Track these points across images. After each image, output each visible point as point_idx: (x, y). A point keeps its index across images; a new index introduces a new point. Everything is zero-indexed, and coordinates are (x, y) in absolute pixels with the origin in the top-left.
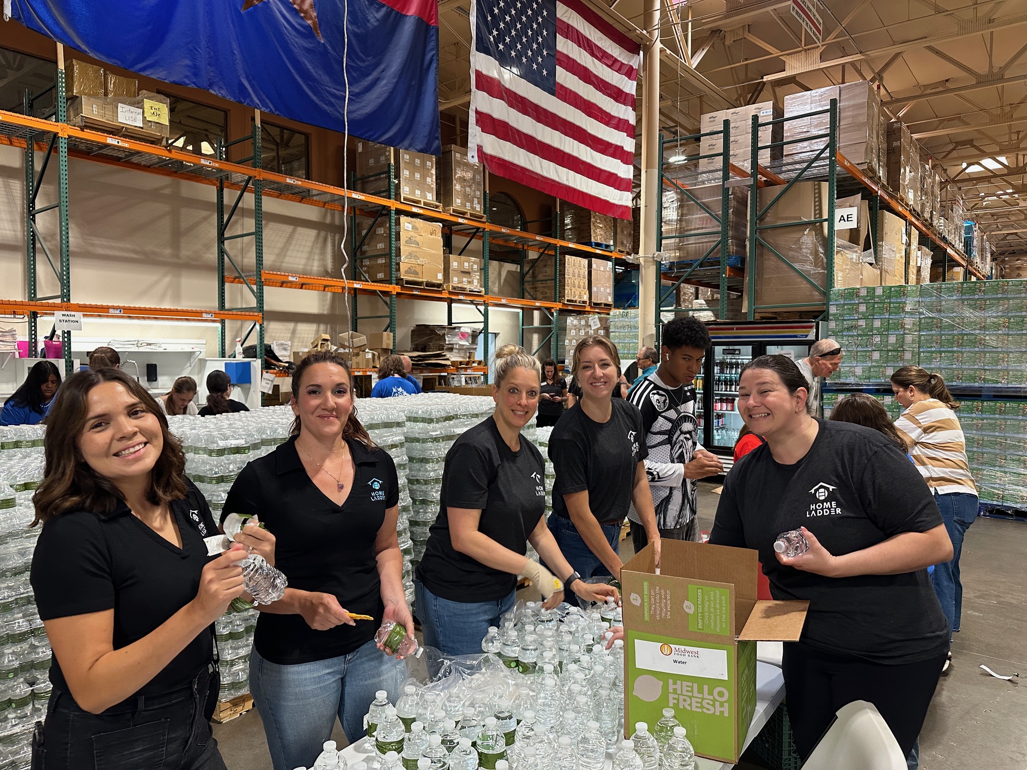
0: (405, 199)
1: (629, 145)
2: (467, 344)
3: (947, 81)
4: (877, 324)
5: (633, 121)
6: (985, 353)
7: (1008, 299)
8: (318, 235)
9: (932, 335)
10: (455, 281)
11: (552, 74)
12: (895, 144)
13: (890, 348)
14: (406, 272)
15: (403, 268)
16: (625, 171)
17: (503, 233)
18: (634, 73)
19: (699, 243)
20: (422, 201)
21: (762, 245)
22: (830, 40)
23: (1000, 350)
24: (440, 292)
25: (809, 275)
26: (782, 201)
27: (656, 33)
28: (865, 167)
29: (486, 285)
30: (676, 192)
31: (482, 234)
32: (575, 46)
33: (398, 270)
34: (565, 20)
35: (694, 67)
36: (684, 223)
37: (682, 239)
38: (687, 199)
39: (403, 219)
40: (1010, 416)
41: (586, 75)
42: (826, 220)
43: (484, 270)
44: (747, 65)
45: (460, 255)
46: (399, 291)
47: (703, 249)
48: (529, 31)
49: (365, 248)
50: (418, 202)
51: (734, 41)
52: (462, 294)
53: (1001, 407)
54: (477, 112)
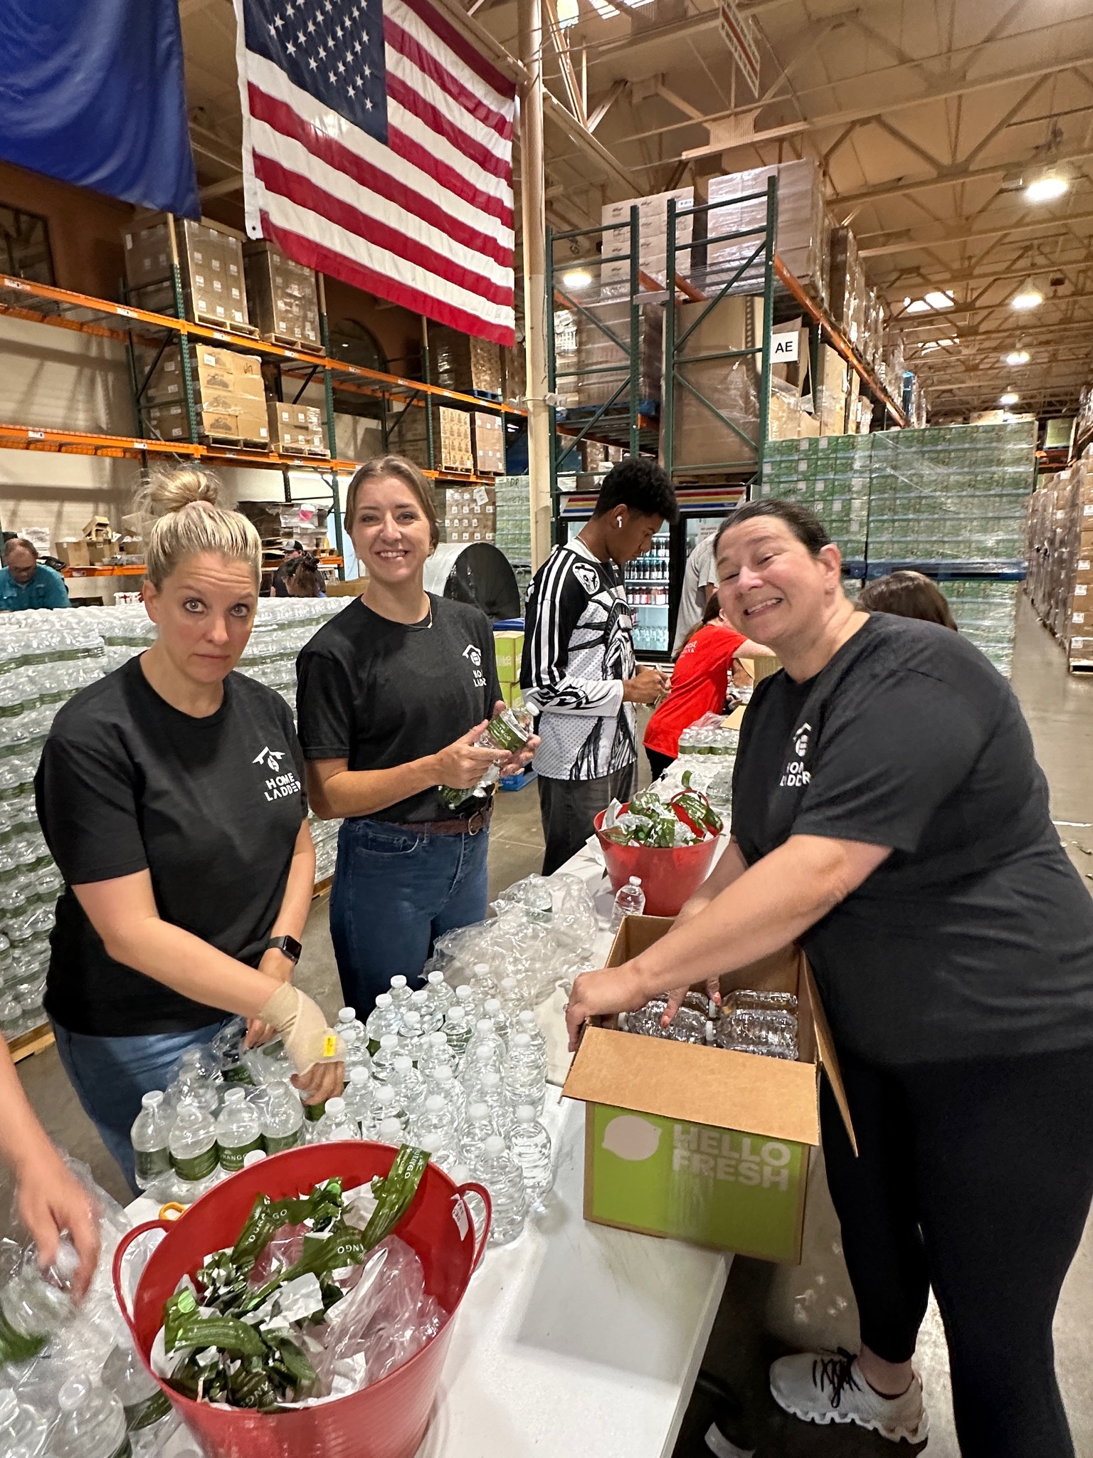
0: (201, 319)
1: (505, 238)
2: (312, 527)
3: (900, 179)
4: (820, 486)
5: (509, 203)
6: (945, 520)
7: (978, 450)
8: (80, 374)
9: (886, 499)
10: (286, 440)
11: (381, 107)
12: (840, 258)
13: (834, 517)
14: (212, 426)
15: (207, 420)
16: (502, 277)
17: (351, 374)
18: (507, 130)
19: (603, 383)
20: (228, 323)
21: (680, 385)
22: (767, 99)
23: (962, 516)
24: (266, 455)
25: (738, 425)
26: (705, 323)
27: (537, 68)
28: (806, 281)
29: (332, 447)
30: (572, 313)
31: (321, 375)
32: (416, 69)
33: (200, 423)
34: (398, 21)
35: (591, 130)
36: (583, 355)
37: (582, 377)
38: (586, 321)
39: (200, 348)
41: (436, 121)
42: (759, 350)
43: (328, 425)
44: (661, 134)
45: (295, 403)
46: (205, 453)
47: (607, 391)
48: (338, 29)
49: (151, 392)
50: (222, 324)
51: (645, 98)
52: (298, 458)
53: (959, 587)
54: (255, 155)
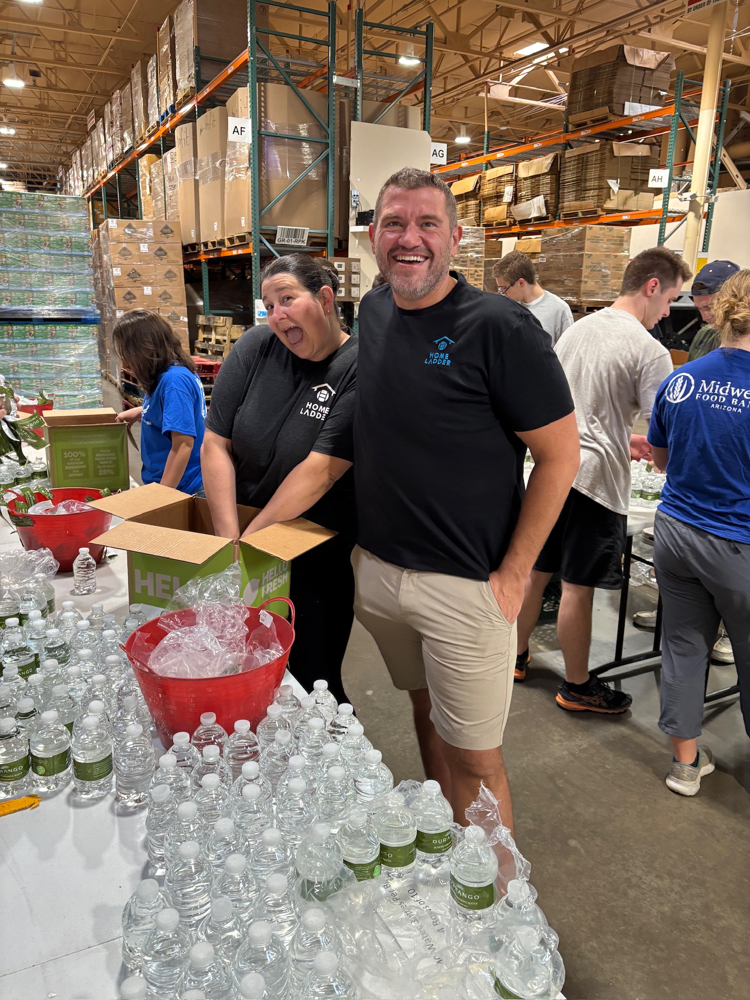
40: (61, 340)
53: (52, 330)
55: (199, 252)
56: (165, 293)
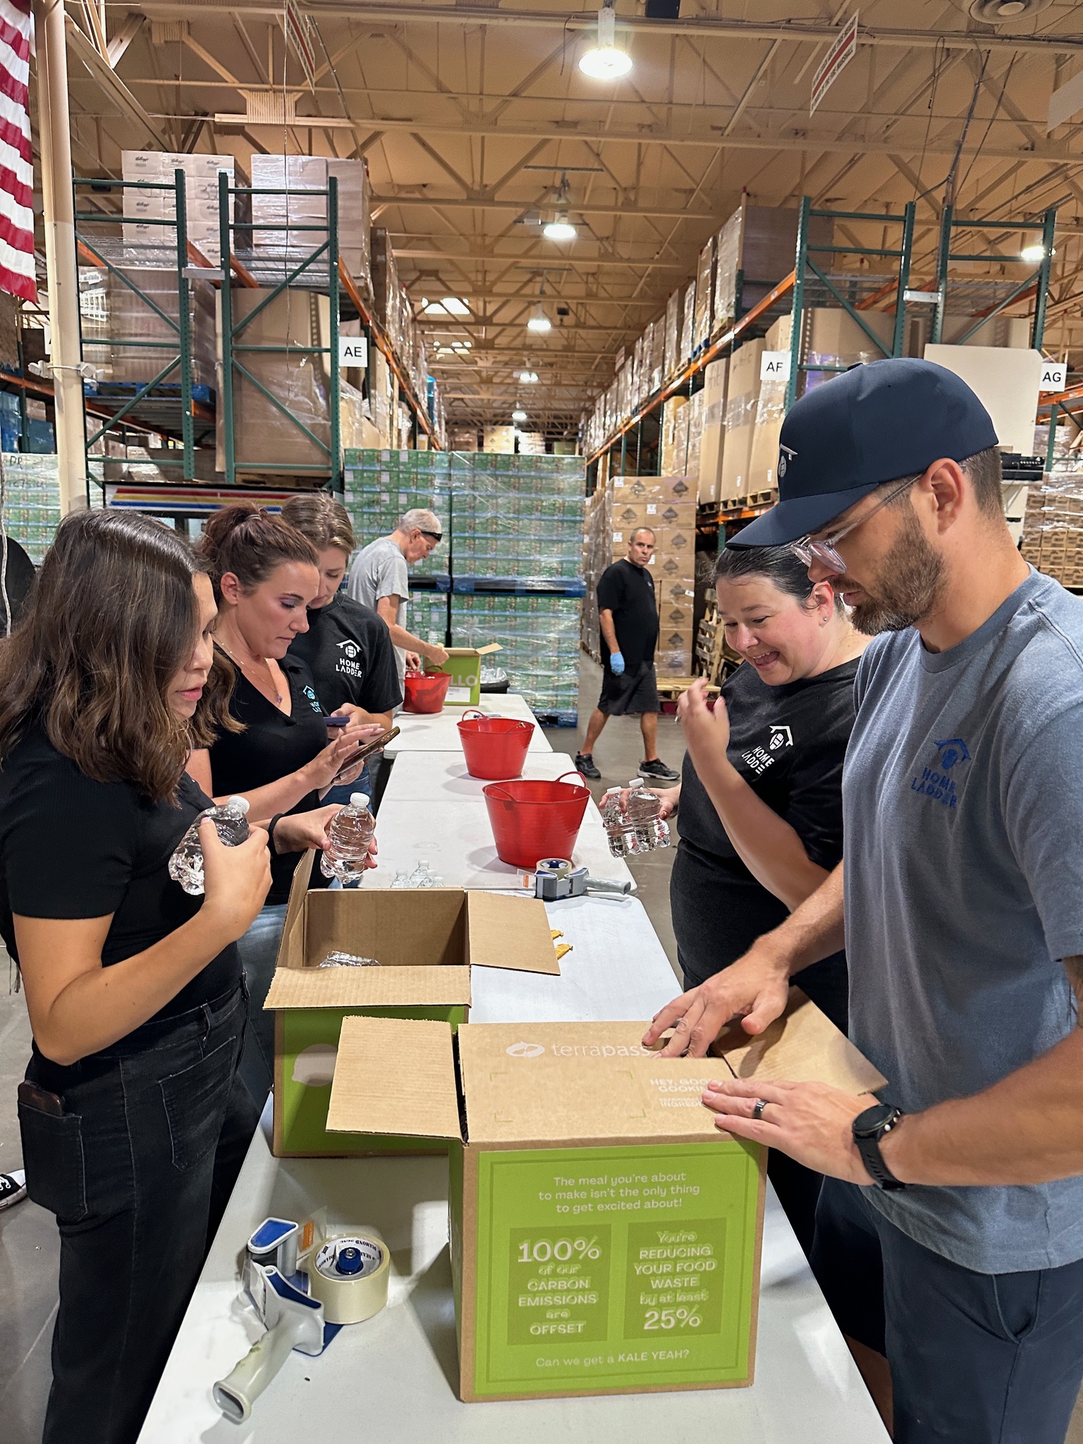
1: (24, 174)
3: (424, 186)
4: (403, 499)
5: (26, 134)
6: (519, 540)
9: (465, 517)
12: (380, 258)
16: (21, 218)
18: (23, 47)
19: (145, 358)
21: (240, 373)
25: (307, 425)
26: (266, 312)
28: (360, 283)
30: (102, 271)
35: (112, 64)
36: (115, 323)
37: (115, 347)
38: (117, 283)
40: (541, 614)
42: (327, 350)
47: (151, 370)
51: (166, 42)
55: (717, 512)
56: (671, 562)
